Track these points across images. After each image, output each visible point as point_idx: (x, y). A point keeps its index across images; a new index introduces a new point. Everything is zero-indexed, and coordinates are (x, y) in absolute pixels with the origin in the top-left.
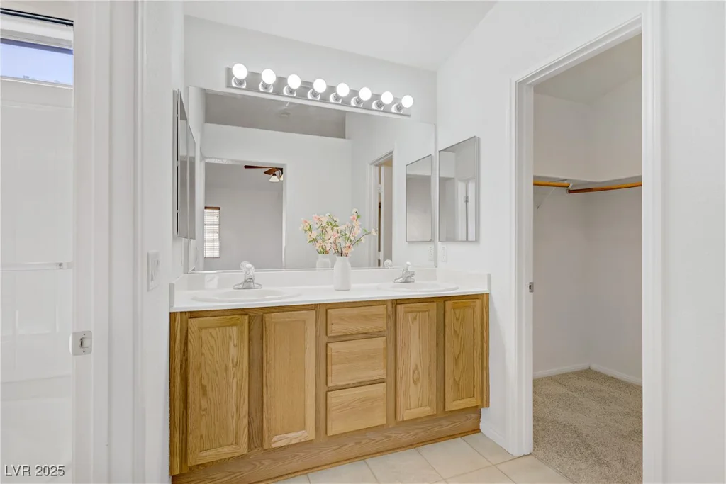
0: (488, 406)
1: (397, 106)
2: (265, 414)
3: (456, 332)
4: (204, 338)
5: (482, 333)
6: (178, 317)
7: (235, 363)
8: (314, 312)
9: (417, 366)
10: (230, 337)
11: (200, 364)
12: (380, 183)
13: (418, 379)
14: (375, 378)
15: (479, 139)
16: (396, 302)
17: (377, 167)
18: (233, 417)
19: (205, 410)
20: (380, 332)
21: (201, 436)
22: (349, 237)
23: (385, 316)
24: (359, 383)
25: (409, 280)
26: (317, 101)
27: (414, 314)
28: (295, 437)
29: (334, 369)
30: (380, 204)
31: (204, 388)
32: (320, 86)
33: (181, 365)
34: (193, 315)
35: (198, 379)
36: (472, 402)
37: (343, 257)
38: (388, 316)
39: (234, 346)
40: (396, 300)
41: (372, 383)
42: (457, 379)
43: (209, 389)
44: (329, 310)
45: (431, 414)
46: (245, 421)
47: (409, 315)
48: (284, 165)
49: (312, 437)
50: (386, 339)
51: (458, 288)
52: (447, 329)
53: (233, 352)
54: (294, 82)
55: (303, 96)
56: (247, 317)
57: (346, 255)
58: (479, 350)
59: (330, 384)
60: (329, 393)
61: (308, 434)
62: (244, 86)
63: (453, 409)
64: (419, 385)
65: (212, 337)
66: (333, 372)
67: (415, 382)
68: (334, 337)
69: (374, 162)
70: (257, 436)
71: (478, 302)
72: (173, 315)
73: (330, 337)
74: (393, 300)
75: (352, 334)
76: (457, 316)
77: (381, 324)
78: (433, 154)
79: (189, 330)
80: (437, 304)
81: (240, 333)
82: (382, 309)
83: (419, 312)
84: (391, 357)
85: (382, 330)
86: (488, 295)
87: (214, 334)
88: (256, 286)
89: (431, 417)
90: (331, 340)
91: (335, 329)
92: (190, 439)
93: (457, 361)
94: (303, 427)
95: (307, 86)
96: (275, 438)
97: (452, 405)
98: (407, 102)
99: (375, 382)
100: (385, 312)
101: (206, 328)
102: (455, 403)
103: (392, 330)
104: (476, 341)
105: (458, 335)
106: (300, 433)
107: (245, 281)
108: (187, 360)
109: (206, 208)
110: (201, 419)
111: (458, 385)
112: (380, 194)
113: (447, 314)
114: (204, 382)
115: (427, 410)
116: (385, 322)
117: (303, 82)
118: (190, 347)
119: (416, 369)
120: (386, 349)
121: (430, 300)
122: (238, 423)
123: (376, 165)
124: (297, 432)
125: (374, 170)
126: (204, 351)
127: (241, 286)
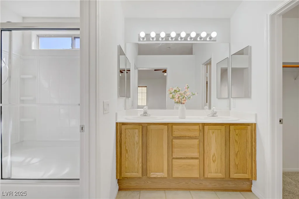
0: (256, 179)
1: (209, 38)
2: (148, 164)
3: (236, 141)
4: (127, 133)
5: (252, 143)
6: (119, 124)
7: (137, 142)
8: (167, 126)
9: (214, 154)
10: (135, 133)
11: (126, 141)
12: (207, 73)
13: (215, 160)
14: (193, 157)
15: (251, 47)
16: (204, 124)
17: (206, 66)
18: (136, 162)
19: (127, 158)
20: (196, 137)
21: (126, 167)
22: (184, 96)
23: (198, 130)
24: (187, 158)
25: (215, 115)
26: (173, 41)
27: (213, 130)
28: (159, 175)
29: (175, 150)
30: (207, 82)
31: (127, 150)
32: (173, 35)
33: (120, 141)
34: (123, 124)
35: (125, 147)
36: (246, 176)
37: (182, 104)
38: (200, 130)
39: (137, 136)
40: (204, 123)
41: (192, 158)
42: (237, 164)
43: (128, 151)
44: (173, 126)
45: (222, 177)
46: (141, 165)
47: (211, 131)
48: (167, 68)
49: (166, 176)
50: (199, 140)
51: (238, 120)
52: (231, 139)
53: (136, 138)
54: (163, 35)
55: (167, 40)
56: (141, 126)
57: (184, 103)
58: (250, 151)
59: (173, 156)
60: (173, 160)
61: (165, 174)
62: (145, 40)
63: (234, 177)
64: (216, 163)
65: (130, 132)
66: (175, 151)
67: (214, 161)
68: (175, 137)
69: (204, 64)
70: (145, 171)
71: (249, 127)
72: (117, 123)
73: (173, 137)
74: (202, 123)
75: (183, 137)
76: (237, 133)
77: (197, 134)
78: (229, 57)
79: (122, 130)
80: (225, 127)
81: (139, 132)
82: (197, 127)
83: (216, 129)
84: (202, 149)
85: (197, 136)
86: (255, 124)
87: (130, 131)
88: (148, 115)
89: (222, 179)
90: (174, 138)
91: (176, 134)
92: (122, 168)
93: (236, 155)
94: (163, 172)
95: (168, 36)
96: (152, 174)
97: (234, 175)
98: (214, 35)
99: (194, 158)
100: (199, 129)
101: (127, 129)
102: (235, 175)
103: (202, 137)
104: (248, 147)
105: (237, 142)
106: (161, 173)
107: (144, 113)
108: (121, 140)
109: (138, 87)
110: (126, 161)
111: (238, 166)
112: (207, 77)
113: (231, 132)
114: (127, 148)
115: (220, 175)
116: (199, 132)
117: (166, 34)
118: (122, 135)
119: (214, 155)
120: (199, 144)
121: (222, 125)
122: (138, 165)
123: (205, 65)
124: (160, 173)
125: (204, 67)
126: (126, 137)
127: (143, 115)
